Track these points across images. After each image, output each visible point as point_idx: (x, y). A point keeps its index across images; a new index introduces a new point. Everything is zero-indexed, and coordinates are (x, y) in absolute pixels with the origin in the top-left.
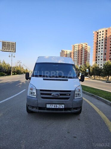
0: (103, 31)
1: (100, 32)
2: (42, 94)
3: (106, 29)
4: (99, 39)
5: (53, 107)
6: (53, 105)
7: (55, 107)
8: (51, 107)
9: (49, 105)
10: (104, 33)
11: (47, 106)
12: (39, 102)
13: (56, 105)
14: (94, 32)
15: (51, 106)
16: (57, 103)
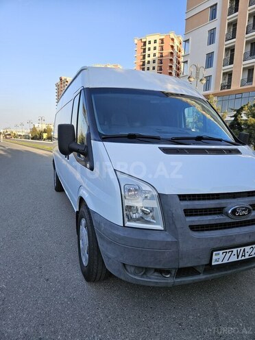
0: (155, 42)
1: (150, 43)
2: (189, 212)
3: (162, 37)
4: (147, 59)
5: (234, 259)
6: (235, 250)
7: (240, 259)
8: (225, 261)
9: (221, 252)
10: (157, 45)
11: (214, 257)
12: (183, 247)
13: (242, 249)
14: (136, 41)
15: (228, 255)
16: (247, 240)
